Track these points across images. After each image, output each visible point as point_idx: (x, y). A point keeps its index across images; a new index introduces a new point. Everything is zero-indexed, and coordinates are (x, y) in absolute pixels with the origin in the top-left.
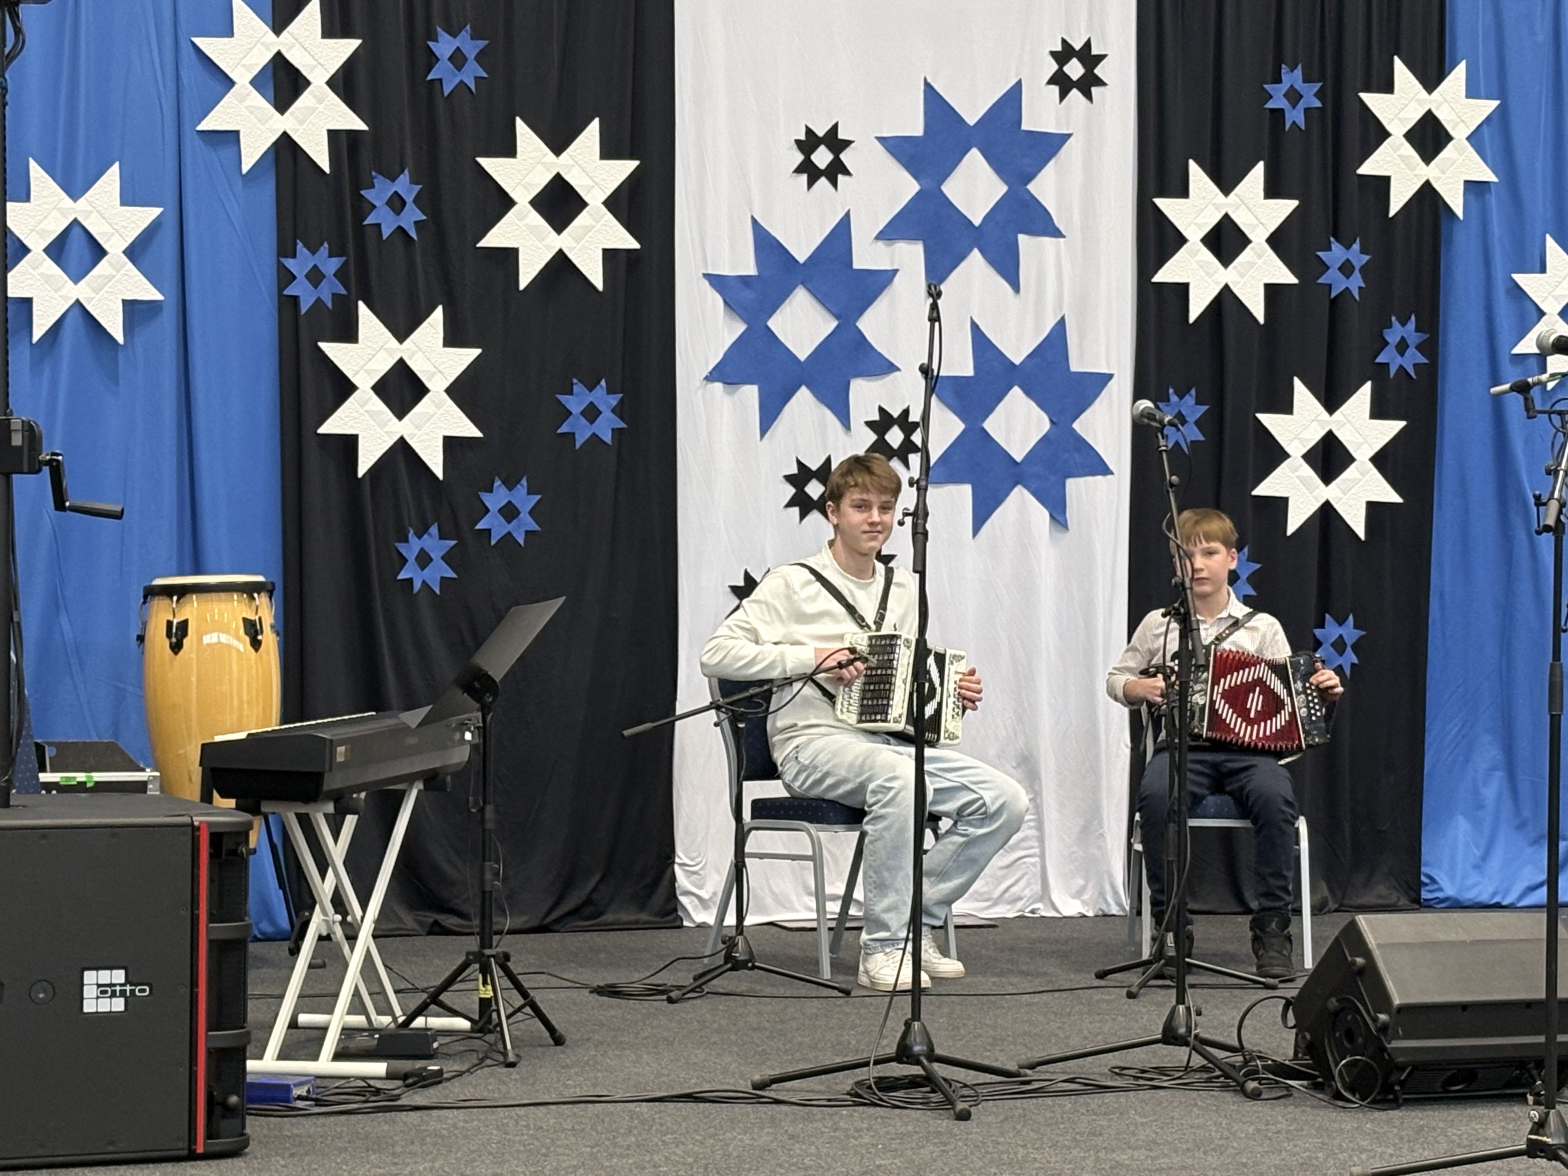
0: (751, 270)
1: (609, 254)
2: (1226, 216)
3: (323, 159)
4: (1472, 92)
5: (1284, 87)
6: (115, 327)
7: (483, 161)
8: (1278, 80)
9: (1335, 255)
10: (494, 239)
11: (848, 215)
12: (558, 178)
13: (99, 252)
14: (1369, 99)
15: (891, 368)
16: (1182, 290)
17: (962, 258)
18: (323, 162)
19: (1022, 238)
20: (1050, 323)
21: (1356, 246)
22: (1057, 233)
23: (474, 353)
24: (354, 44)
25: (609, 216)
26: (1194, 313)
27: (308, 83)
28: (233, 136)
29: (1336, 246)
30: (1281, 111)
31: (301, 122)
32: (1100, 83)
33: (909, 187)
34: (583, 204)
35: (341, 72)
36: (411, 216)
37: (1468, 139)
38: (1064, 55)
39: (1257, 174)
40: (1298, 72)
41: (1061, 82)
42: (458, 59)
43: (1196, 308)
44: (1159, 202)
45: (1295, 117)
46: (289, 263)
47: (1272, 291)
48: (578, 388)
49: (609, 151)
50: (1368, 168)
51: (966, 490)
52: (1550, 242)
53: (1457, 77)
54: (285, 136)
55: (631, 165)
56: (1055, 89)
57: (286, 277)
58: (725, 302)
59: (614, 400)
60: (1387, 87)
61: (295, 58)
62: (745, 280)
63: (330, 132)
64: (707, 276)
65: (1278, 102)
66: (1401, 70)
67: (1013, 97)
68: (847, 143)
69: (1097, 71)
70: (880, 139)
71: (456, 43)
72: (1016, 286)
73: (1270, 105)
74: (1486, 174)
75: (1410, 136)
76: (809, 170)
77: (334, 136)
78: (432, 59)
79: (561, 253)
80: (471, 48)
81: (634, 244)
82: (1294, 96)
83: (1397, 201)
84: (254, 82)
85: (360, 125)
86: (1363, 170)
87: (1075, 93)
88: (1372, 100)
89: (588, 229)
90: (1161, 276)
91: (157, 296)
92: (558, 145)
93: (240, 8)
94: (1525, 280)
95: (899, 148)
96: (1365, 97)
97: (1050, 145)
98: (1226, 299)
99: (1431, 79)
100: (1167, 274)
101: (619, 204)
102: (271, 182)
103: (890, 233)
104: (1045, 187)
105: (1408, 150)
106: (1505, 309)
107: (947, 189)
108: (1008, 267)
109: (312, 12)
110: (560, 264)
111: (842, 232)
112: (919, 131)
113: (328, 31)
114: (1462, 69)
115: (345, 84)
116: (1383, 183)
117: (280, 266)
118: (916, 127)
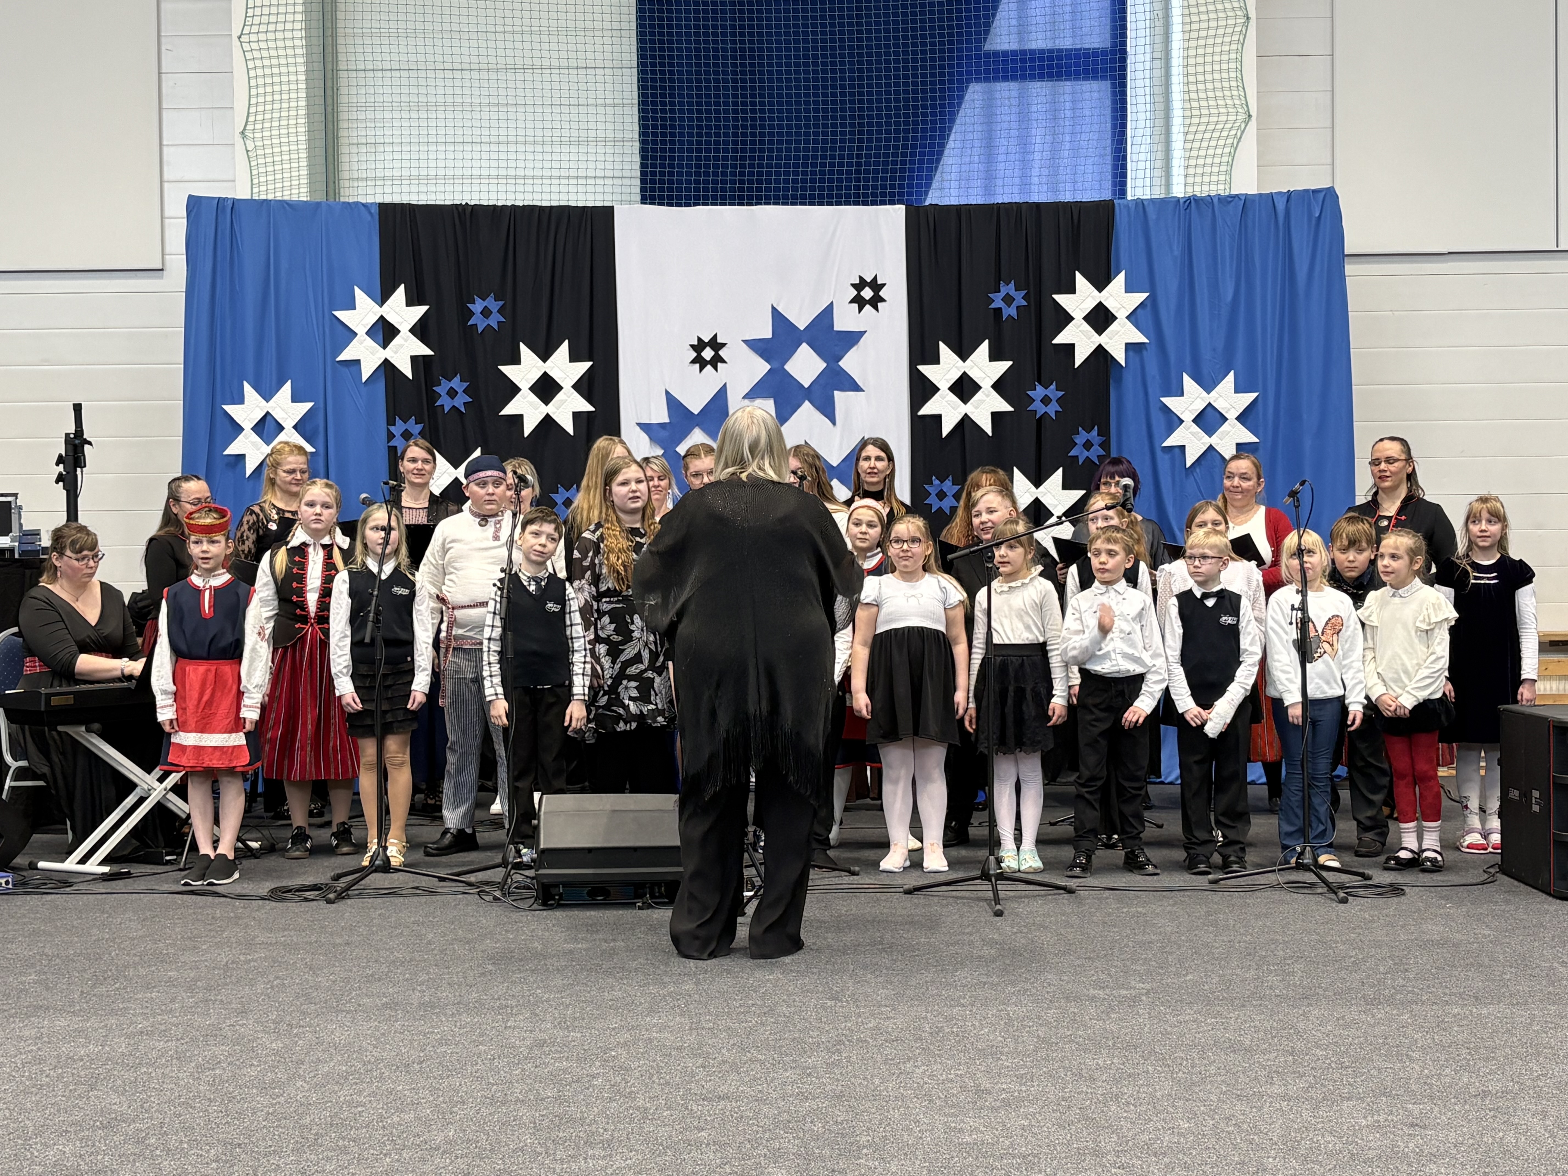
0: (667, 420)
1: (577, 416)
2: (965, 373)
3: (408, 372)
4: (1129, 289)
5: (1002, 294)
7: (502, 368)
8: (997, 290)
9: (1039, 392)
10: (509, 410)
11: (725, 385)
12: (545, 374)
13: (280, 428)
14: (1060, 298)
16: (937, 419)
17: (799, 406)
18: (409, 373)
19: (836, 393)
21: (1053, 387)
22: (859, 389)
24: (424, 308)
25: (576, 394)
26: (945, 431)
27: (398, 331)
28: (358, 362)
29: (1039, 388)
30: (1000, 309)
31: (396, 353)
32: (883, 300)
33: (762, 367)
34: (560, 388)
35: (418, 325)
36: (461, 400)
37: (1128, 317)
38: (860, 285)
39: (985, 346)
40: (1012, 285)
41: (859, 301)
42: (486, 312)
43: (947, 428)
44: (920, 367)
45: (1010, 312)
46: (392, 428)
47: (996, 417)
48: (561, 489)
49: (574, 357)
50: (1060, 339)
52: (1184, 378)
53: (1119, 281)
54: (386, 360)
55: (589, 364)
56: (856, 306)
57: (391, 436)
58: (651, 439)
60: (1072, 290)
61: (391, 319)
62: (662, 425)
63: (412, 357)
64: (638, 424)
65: (998, 303)
66: (1080, 280)
67: (828, 312)
68: (723, 345)
69: (881, 293)
70: (744, 341)
71: (485, 304)
72: (833, 420)
73: (993, 306)
74: (1140, 338)
75: (1087, 318)
76: (700, 361)
77: (414, 359)
78: (471, 313)
79: (548, 416)
80: (494, 305)
81: (592, 409)
82: (1009, 300)
83: (1080, 357)
84: (368, 333)
85: (429, 352)
87: (868, 307)
89: (563, 402)
90: (923, 412)
92: (545, 356)
93: (359, 294)
94: (1170, 402)
95: (757, 346)
96: (1057, 297)
97: (852, 338)
98: (966, 422)
99: (1100, 283)
100: (927, 410)
101: (582, 386)
102: (381, 386)
103: (753, 394)
104: (850, 363)
105: (1086, 327)
106: (1158, 420)
107: (787, 367)
108: (828, 410)
109: (400, 293)
110: (548, 422)
111: (721, 395)
112: (769, 335)
113: (410, 303)
114: (1122, 276)
115: (420, 330)
116: (1070, 348)
117: (388, 430)
118: (767, 333)
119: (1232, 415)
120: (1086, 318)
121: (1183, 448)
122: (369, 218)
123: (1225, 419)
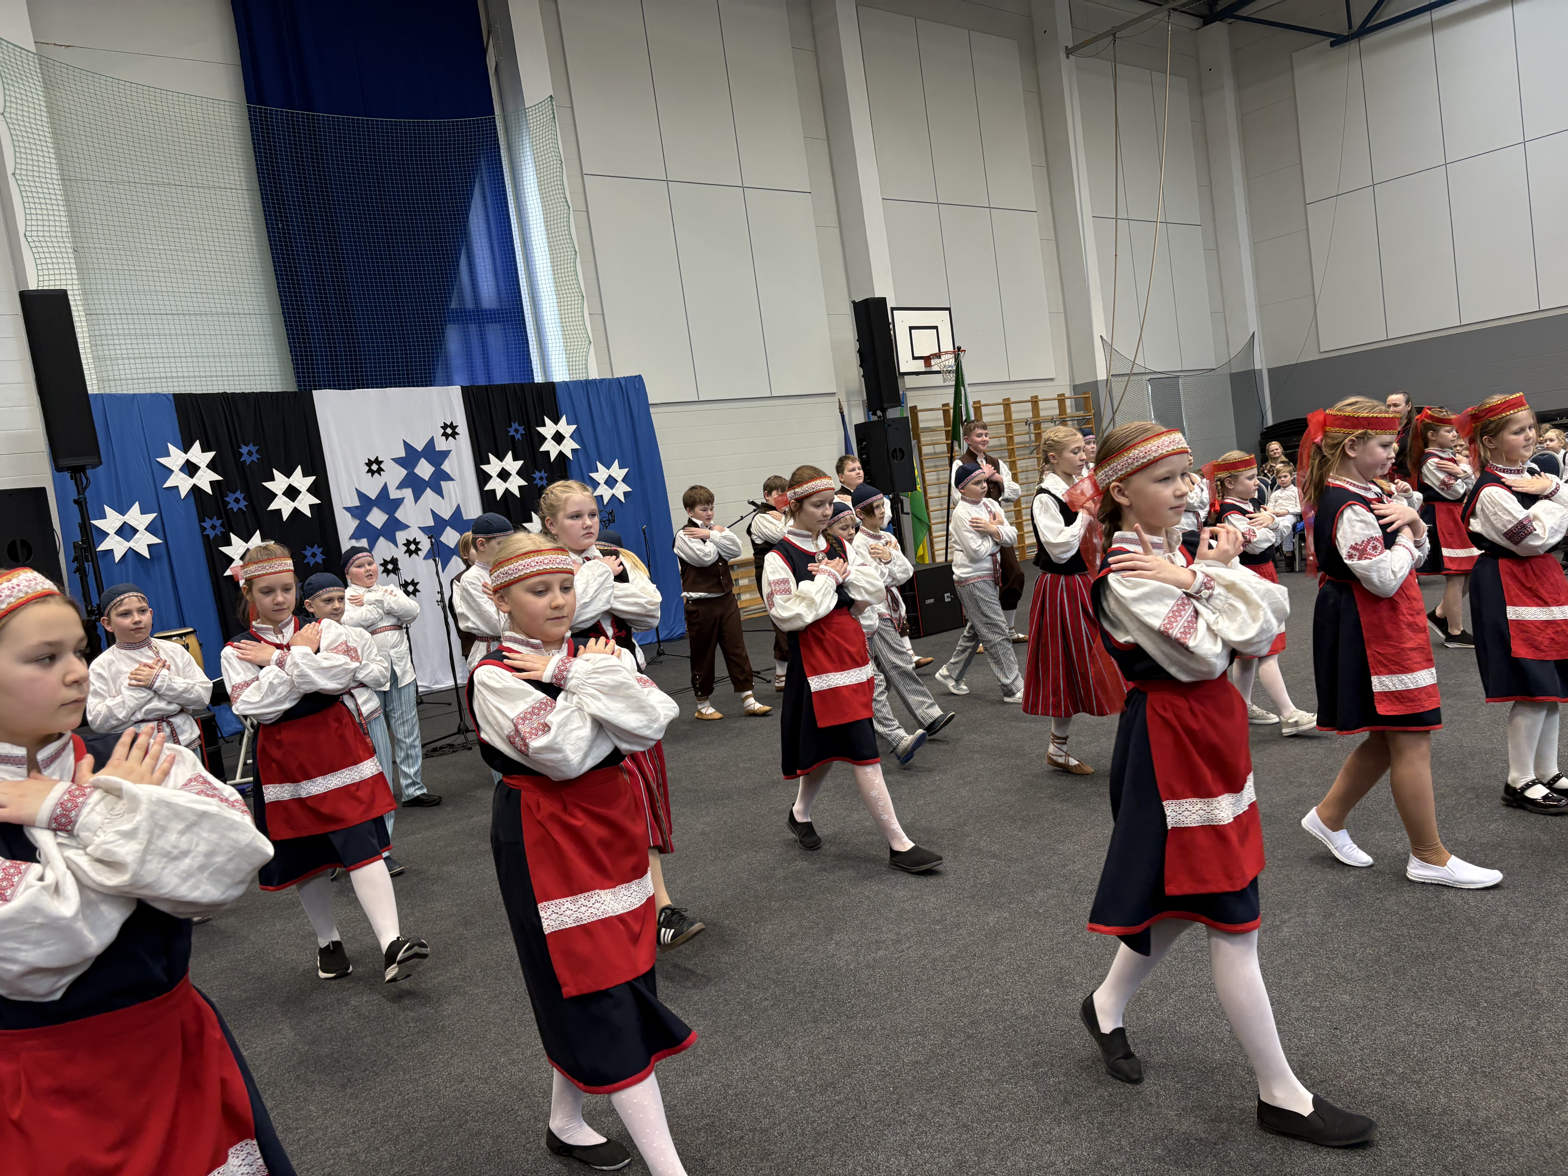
0: (358, 504)
1: (311, 506)
2: (503, 468)
4: (569, 423)
5: (513, 428)
6: (146, 554)
7: (265, 484)
8: (511, 426)
9: (536, 474)
10: (273, 507)
11: (386, 483)
12: (290, 485)
13: (135, 531)
15: (408, 527)
16: (493, 492)
17: (424, 491)
18: (210, 491)
19: (442, 482)
20: (455, 506)
21: (542, 470)
22: (452, 480)
24: (214, 453)
25: (309, 494)
27: (199, 468)
28: (177, 487)
29: (537, 472)
30: (513, 436)
31: (199, 480)
32: (458, 434)
33: (404, 472)
34: (300, 492)
35: (210, 463)
36: (243, 504)
37: (570, 437)
38: (445, 427)
39: (510, 454)
40: (516, 424)
41: (445, 435)
42: (250, 453)
43: (499, 496)
44: (483, 467)
45: (518, 437)
46: (204, 524)
47: (520, 488)
48: (308, 548)
49: (305, 474)
50: (542, 449)
52: (598, 463)
53: (564, 420)
54: (194, 485)
55: (314, 477)
56: (444, 437)
57: (203, 529)
58: (351, 515)
59: (320, 550)
60: (544, 425)
61: (194, 460)
62: (356, 507)
64: (344, 507)
65: (512, 433)
66: (547, 420)
67: (431, 442)
68: (382, 462)
69: (456, 430)
70: (392, 459)
71: (248, 448)
72: (443, 497)
73: (510, 434)
74: (576, 446)
76: (371, 471)
77: (211, 483)
78: (241, 455)
79: (295, 508)
80: (254, 449)
81: (318, 502)
82: (516, 431)
83: (553, 457)
84: (181, 470)
85: (220, 478)
87: (450, 438)
88: (540, 429)
89: (303, 499)
90: (486, 489)
91: (160, 541)
92: (288, 475)
93: (171, 447)
94: (593, 475)
95: (399, 461)
96: (537, 428)
97: (445, 454)
98: (507, 492)
99: (556, 421)
100: (488, 487)
101: (312, 490)
102: (192, 499)
103: (400, 486)
104: (446, 466)
105: (553, 442)
107: (415, 471)
108: (439, 492)
109: (197, 445)
110: (296, 511)
111: (385, 489)
112: (404, 455)
113: (203, 451)
114: (564, 417)
115: (212, 466)
116: (548, 453)
117: (201, 526)
119: (619, 479)
120: (552, 438)
122: (168, 402)
123: (617, 481)
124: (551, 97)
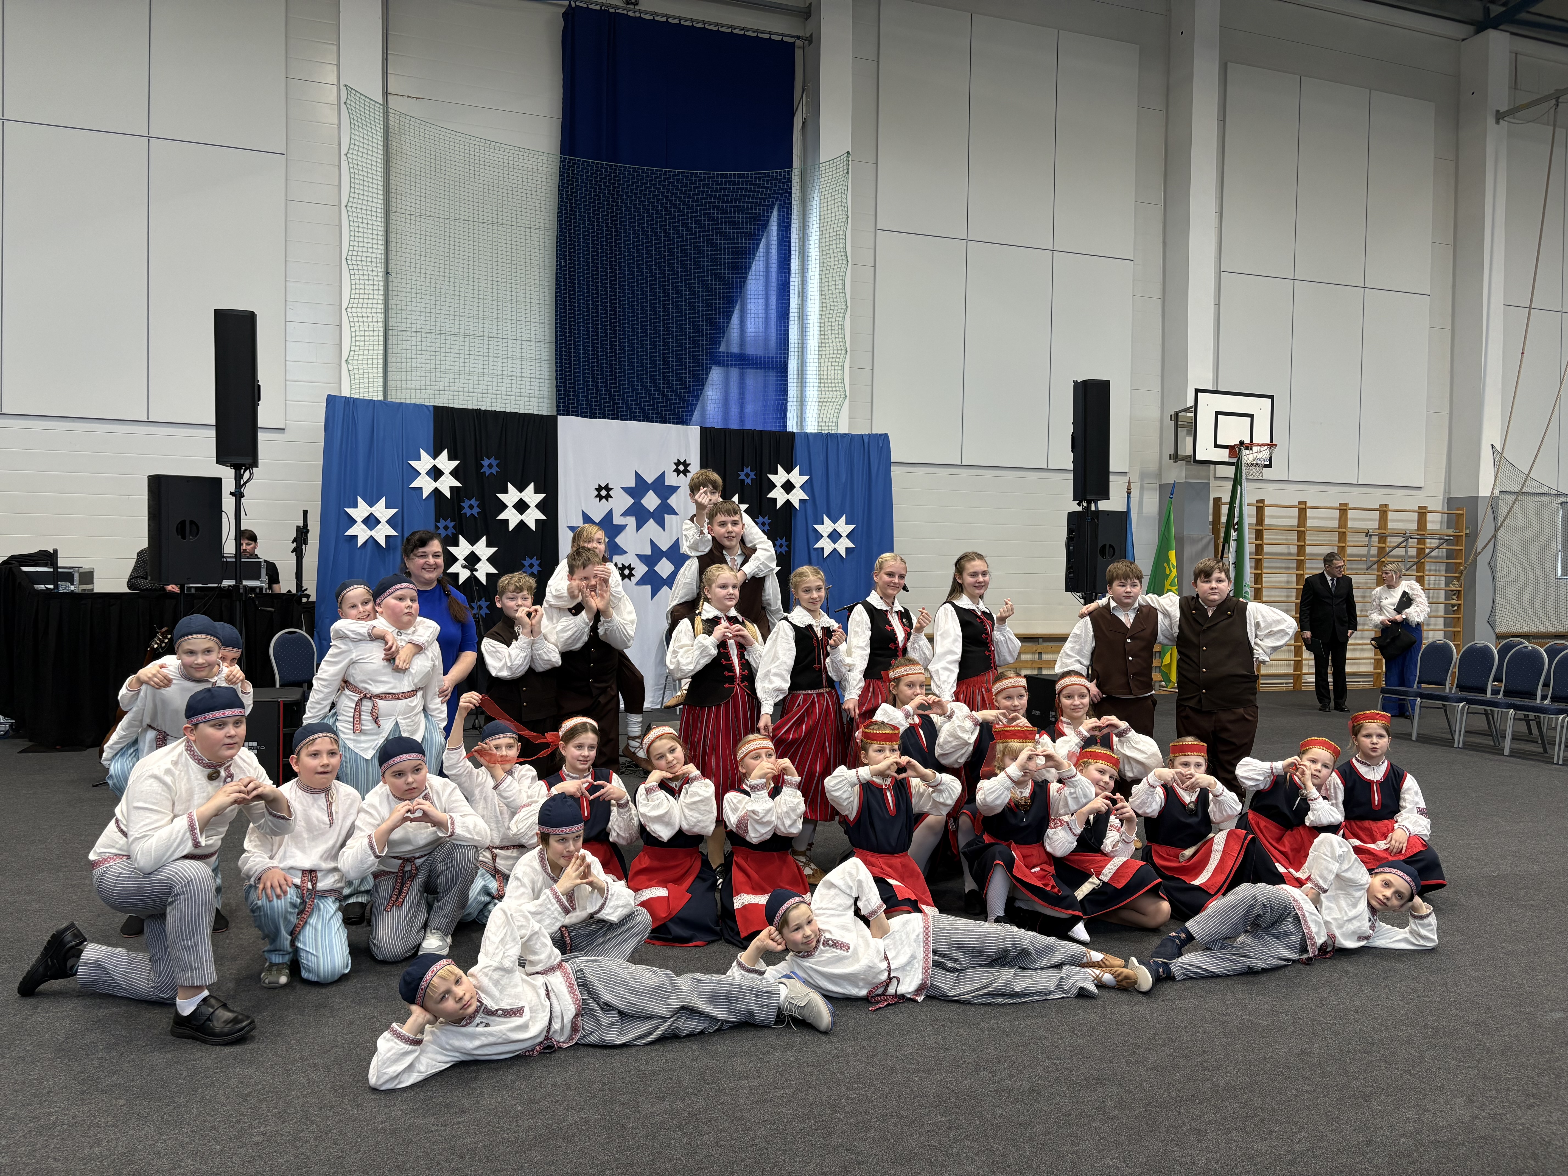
1: (537, 521)
3: (448, 495)
4: (801, 474)
5: (745, 472)
6: (383, 543)
7: (498, 495)
8: (743, 471)
10: (502, 517)
11: (611, 509)
12: (521, 499)
13: (378, 522)
14: (771, 476)
15: (625, 552)
17: (647, 521)
19: (666, 515)
20: (674, 539)
21: (767, 518)
22: (676, 514)
23: (495, 549)
24: (458, 462)
25: (537, 510)
27: (443, 473)
28: (421, 488)
30: (744, 479)
31: (442, 484)
33: (630, 501)
34: (529, 507)
35: (454, 471)
36: (476, 511)
37: (800, 487)
38: (678, 464)
40: (749, 468)
41: (677, 471)
42: (490, 466)
45: (748, 481)
48: (527, 559)
49: (537, 491)
50: (770, 496)
51: (649, 587)
52: (825, 516)
53: (797, 470)
54: (436, 488)
55: (544, 495)
56: (675, 474)
59: (538, 562)
60: (776, 472)
61: (440, 466)
63: (450, 487)
64: (568, 527)
65: (742, 477)
66: (780, 469)
67: (662, 476)
68: (611, 489)
71: (490, 461)
72: (664, 530)
73: (740, 478)
74: (806, 497)
76: (599, 496)
78: (482, 466)
79: (522, 521)
80: (494, 462)
81: (544, 518)
82: (747, 475)
83: (779, 504)
84: (427, 473)
85: (459, 485)
86: (769, 496)
89: (530, 514)
91: (396, 534)
92: (521, 490)
93: (423, 453)
94: (818, 527)
95: (627, 490)
96: (769, 476)
97: (674, 489)
99: (789, 471)
101: (540, 506)
102: (432, 501)
103: (624, 514)
104: (672, 501)
105: (782, 491)
106: (811, 534)
107: (642, 501)
108: (661, 524)
109: (445, 453)
110: (522, 524)
111: (610, 514)
112: (634, 485)
113: (450, 459)
114: (798, 467)
115: (455, 473)
116: (775, 500)
118: (632, 484)
119: (844, 534)
120: (782, 487)
121: (823, 549)
122: (428, 413)
123: (841, 536)
124: (848, 153)
